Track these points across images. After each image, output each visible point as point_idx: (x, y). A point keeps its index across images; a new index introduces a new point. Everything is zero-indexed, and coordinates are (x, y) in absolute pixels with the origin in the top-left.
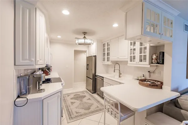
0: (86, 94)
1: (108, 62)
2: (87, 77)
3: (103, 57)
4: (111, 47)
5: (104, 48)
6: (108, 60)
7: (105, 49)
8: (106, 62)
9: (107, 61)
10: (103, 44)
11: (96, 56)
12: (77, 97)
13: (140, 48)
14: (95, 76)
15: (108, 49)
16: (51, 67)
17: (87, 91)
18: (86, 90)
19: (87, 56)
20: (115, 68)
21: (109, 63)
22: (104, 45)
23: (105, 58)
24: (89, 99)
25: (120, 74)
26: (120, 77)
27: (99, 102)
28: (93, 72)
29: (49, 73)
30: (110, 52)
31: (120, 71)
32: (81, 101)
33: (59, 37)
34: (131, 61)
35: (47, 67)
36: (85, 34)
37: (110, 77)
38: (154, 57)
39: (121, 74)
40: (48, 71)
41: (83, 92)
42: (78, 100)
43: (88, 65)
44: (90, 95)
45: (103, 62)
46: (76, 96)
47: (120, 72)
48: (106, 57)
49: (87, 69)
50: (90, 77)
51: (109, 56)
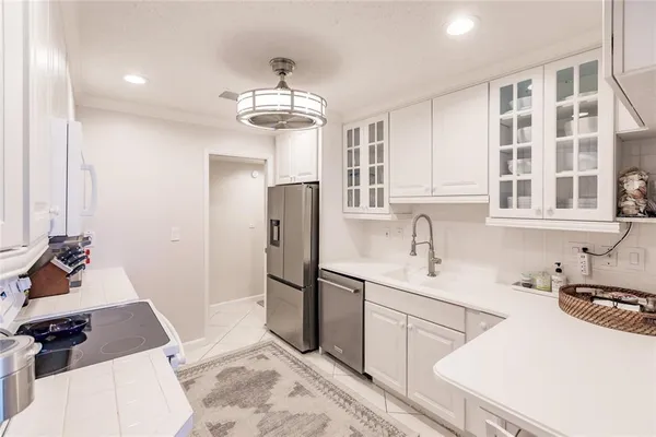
0: (275, 363)
1: (376, 209)
2: (271, 276)
3: (346, 188)
4: (393, 144)
5: (353, 148)
6: (377, 199)
7: (357, 152)
8: (365, 211)
9: (372, 205)
10: (349, 132)
11: (318, 183)
12: (238, 387)
13: (558, 143)
14: (314, 272)
15: (377, 153)
16: (86, 241)
17: (275, 347)
18: (270, 337)
19: (271, 184)
20: (415, 235)
21: (383, 214)
22: (353, 136)
23: (358, 191)
24: (299, 389)
25: (434, 261)
26: (432, 274)
27: (348, 400)
28: (307, 256)
29: (72, 279)
30: (385, 164)
31: (432, 248)
32: (263, 407)
33: (135, 79)
34: (505, 204)
35: (58, 246)
36: (283, 72)
37: (387, 275)
38: (634, 184)
39: (439, 262)
40: (69, 269)
41: (255, 351)
42: (244, 406)
43: (274, 224)
44: (296, 362)
45: (347, 209)
46: (228, 383)
47: (432, 255)
48: (365, 186)
49: (273, 242)
50: (287, 279)
51: (380, 182)
